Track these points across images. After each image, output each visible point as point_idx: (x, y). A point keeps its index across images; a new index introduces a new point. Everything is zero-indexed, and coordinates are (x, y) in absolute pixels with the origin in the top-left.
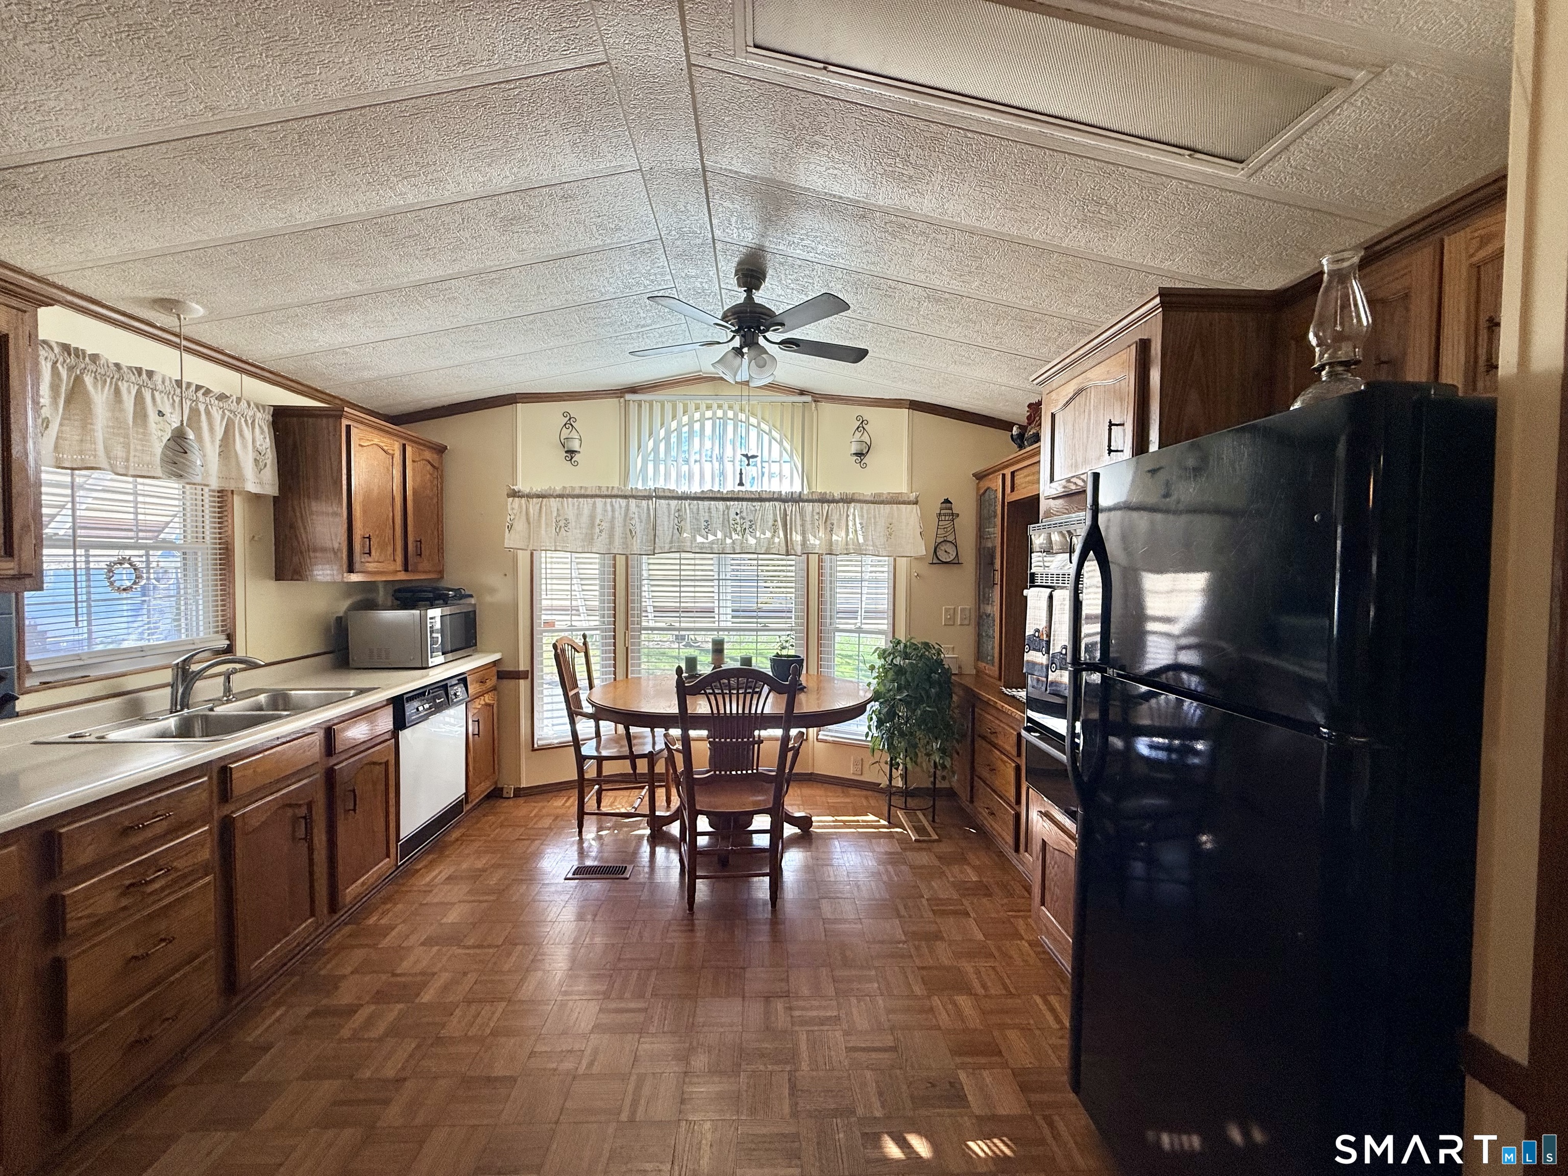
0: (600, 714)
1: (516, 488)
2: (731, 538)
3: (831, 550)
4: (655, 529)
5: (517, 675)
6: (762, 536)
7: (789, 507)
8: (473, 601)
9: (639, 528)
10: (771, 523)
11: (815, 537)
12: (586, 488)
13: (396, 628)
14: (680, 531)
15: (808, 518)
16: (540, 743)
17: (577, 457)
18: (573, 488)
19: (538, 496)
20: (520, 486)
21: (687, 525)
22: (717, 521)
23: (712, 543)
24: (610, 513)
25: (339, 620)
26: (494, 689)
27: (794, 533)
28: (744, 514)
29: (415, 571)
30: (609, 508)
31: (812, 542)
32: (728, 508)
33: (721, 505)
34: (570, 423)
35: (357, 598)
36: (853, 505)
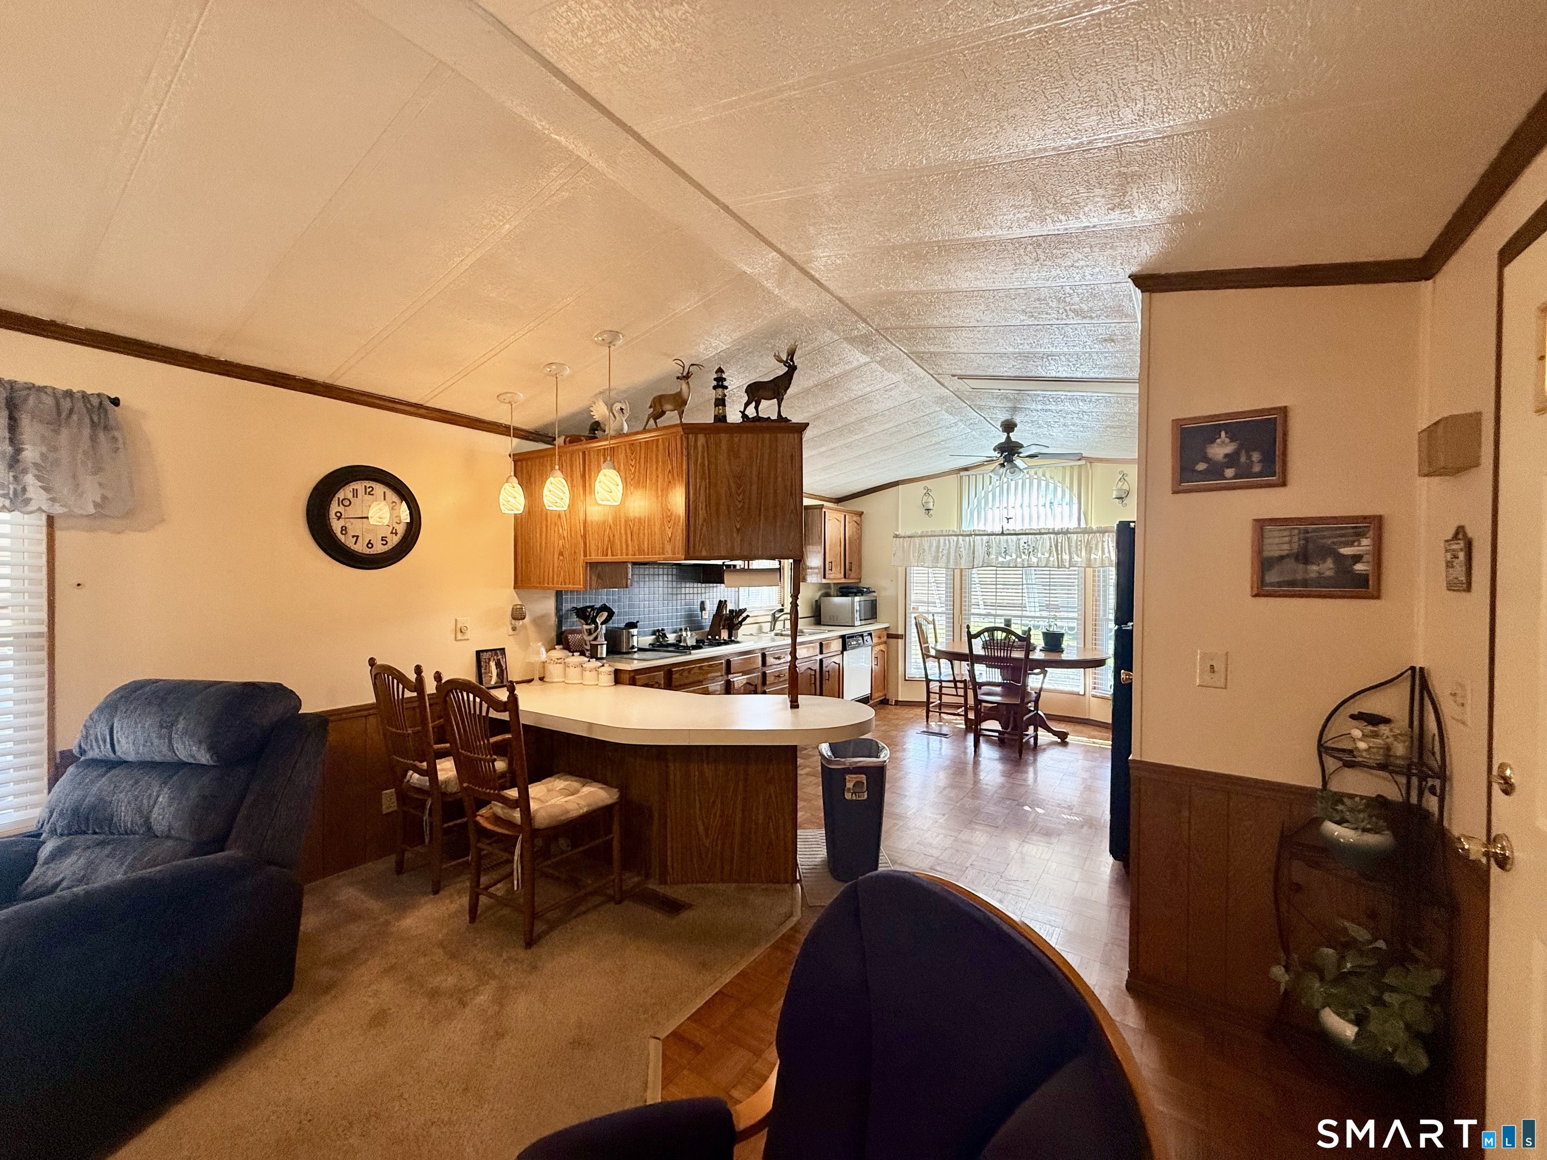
0: (940, 655)
1: (897, 533)
2: (1021, 558)
3: (1090, 564)
4: (974, 553)
5: (897, 637)
6: (1043, 556)
7: (1060, 537)
8: (875, 594)
9: (964, 553)
10: (1048, 547)
11: (1078, 556)
12: (934, 532)
13: (841, 606)
14: (988, 554)
15: (1073, 544)
16: (910, 676)
17: (931, 512)
18: (927, 532)
19: (909, 537)
20: (900, 532)
21: (993, 551)
22: (1012, 548)
23: (1009, 562)
24: (948, 545)
25: (816, 601)
26: (885, 643)
27: (1064, 553)
28: (1030, 543)
29: (849, 578)
30: (947, 542)
31: (1076, 559)
32: (1019, 540)
33: (1014, 537)
34: (927, 493)
35: (823, 591)
36: (1107, 534)
